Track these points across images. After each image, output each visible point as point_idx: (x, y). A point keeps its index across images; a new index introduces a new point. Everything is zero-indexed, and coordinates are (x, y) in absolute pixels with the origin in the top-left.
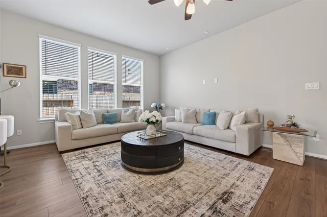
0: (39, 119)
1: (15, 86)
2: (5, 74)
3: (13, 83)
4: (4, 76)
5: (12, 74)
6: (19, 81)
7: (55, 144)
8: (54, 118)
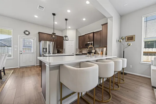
0: (141, 62)
1: (129, 45)
2: (127, 41)
3: (129, 44)
4: (126, 42)
5: (129, 40)
6: (131, 43)
7: (150, 79)
8: (150, 63)
